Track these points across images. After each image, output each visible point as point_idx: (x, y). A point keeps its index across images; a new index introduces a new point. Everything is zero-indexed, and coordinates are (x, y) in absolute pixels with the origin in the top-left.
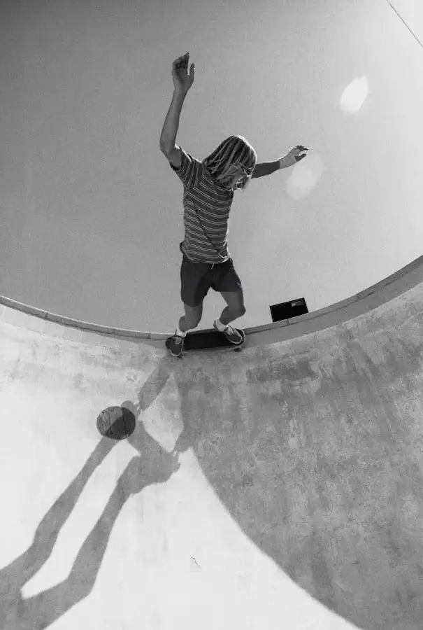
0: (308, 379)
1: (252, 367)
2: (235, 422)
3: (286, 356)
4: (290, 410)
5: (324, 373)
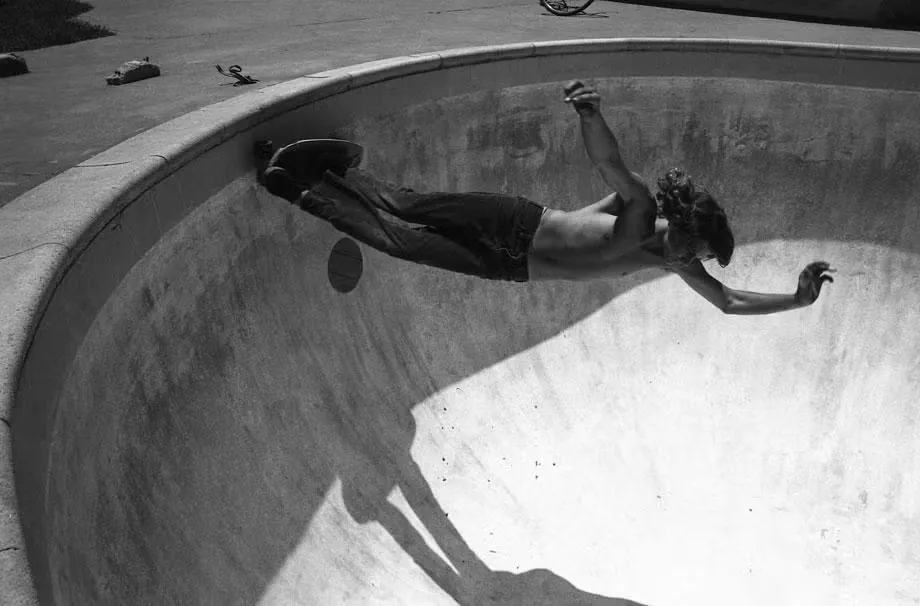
1: (474, 124)
5: (552, 144)
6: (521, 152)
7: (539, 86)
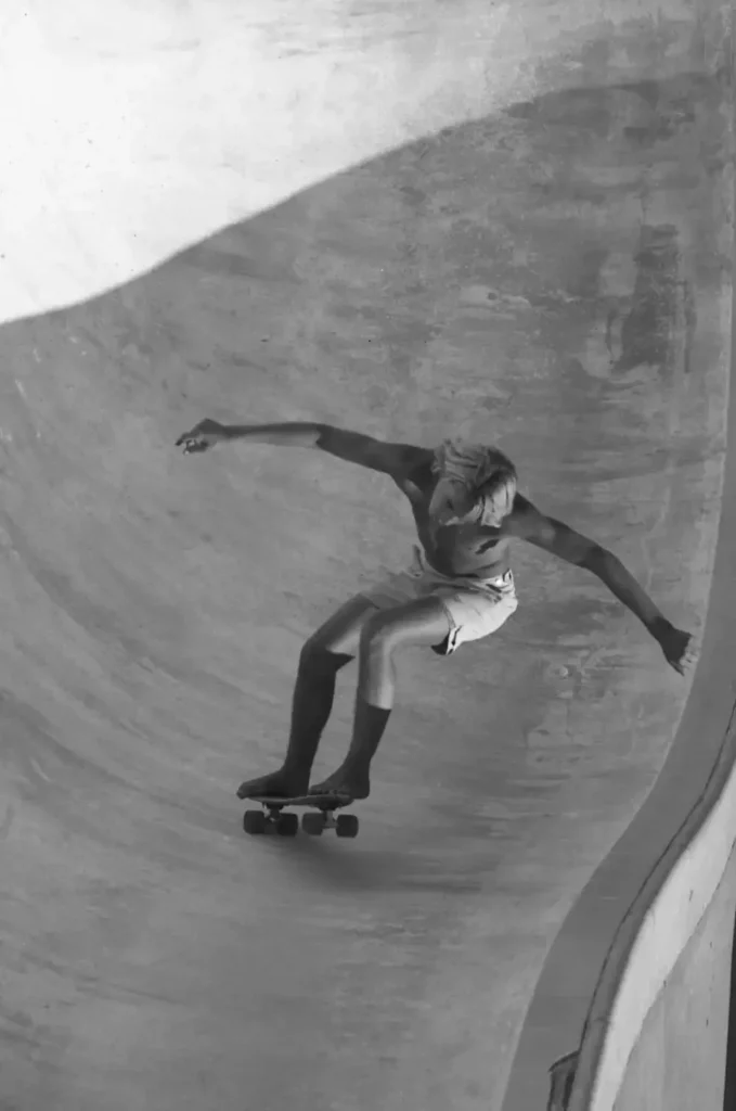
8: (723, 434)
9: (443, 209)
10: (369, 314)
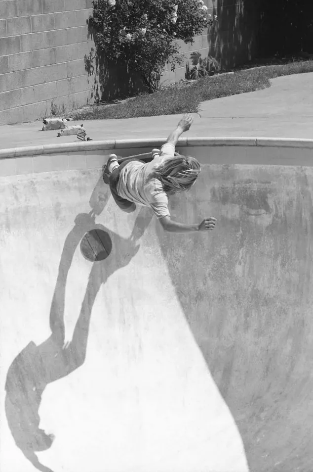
0: (263, 211)
1: (217, 185)
2: (196, 242)
3: (249, 181)
4: (243, 238)
5: (277, 210)
6: (253, 212)
7: (263, 167)
8: (295, 167)
9: (204, 284)
10: (247, 315)
